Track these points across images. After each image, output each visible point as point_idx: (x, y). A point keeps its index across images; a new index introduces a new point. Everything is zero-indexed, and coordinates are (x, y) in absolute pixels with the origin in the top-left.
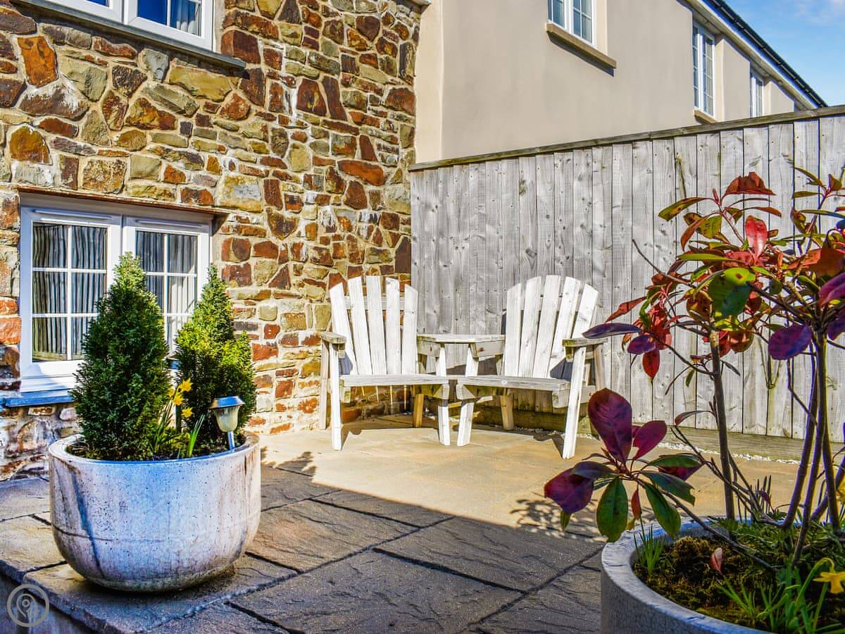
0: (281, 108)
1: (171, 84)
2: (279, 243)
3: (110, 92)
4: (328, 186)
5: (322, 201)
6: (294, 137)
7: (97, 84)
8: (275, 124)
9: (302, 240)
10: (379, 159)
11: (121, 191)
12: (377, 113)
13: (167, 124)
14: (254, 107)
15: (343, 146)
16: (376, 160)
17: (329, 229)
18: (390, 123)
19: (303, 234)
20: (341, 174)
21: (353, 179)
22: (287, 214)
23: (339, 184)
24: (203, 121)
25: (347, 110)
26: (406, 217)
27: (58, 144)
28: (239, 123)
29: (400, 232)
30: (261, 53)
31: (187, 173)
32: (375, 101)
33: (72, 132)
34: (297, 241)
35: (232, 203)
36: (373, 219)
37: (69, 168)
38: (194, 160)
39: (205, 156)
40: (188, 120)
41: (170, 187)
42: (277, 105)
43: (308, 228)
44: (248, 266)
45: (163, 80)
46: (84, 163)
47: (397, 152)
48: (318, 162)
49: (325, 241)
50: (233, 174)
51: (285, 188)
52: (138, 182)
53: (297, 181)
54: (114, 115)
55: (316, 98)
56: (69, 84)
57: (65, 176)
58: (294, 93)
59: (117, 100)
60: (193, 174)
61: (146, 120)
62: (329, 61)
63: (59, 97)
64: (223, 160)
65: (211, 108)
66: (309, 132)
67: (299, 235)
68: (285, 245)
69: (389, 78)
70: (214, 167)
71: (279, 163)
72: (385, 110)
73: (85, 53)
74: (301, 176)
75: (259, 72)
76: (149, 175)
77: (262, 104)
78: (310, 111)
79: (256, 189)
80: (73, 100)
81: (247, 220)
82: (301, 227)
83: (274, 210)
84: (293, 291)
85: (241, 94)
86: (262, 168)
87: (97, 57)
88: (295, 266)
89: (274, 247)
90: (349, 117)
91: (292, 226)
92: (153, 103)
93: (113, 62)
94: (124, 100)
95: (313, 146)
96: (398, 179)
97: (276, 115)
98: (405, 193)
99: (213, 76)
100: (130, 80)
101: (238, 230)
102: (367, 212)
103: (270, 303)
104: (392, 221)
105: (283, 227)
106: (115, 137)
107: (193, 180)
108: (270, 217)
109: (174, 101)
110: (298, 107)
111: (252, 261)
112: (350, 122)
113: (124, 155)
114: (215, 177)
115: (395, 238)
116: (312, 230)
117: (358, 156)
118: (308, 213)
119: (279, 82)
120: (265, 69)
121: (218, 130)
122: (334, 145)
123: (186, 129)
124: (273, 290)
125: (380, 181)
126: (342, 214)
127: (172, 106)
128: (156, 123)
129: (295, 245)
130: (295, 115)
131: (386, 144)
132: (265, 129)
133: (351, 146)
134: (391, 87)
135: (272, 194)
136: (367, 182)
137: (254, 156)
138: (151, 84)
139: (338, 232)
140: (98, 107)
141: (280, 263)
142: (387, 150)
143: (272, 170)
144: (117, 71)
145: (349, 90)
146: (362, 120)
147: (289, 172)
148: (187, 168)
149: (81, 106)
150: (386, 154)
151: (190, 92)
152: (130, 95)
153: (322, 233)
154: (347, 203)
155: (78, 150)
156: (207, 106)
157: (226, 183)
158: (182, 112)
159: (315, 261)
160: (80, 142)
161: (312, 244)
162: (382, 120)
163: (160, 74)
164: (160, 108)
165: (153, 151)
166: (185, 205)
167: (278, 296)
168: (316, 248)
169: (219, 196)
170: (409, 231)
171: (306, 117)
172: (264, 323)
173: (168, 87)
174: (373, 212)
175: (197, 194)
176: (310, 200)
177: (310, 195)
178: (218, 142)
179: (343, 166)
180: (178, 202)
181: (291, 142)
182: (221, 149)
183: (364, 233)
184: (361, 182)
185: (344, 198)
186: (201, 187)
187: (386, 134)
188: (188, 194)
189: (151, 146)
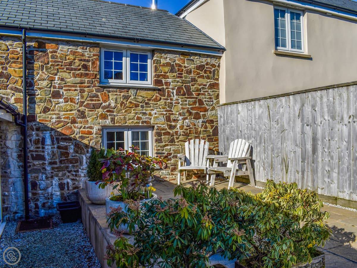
0: (171, 96)
1: (138, 96)
2: (171, 132)
3: (122, 101)
4: (187, 114)
5: (185, 119)
6: (175, 103)
7: (118, 100)
8: (169, 101)
9: (178, 130)
10: (205, 104)
11: (125, 124)
12: (204, 92)
13: (137, 106)
14: (162, 97)
15: (192, 103)
16: (204, 105)
17: (187, 126)
18: (209, 93)
19: (179, 128)
20: (191, 111)
21: (196, 111)
22: (173, 124)
23: (190, 114)
24: (146, 104)
25: (193, 93)
26: (216, 120)
27: (110, 115)
28: (158, 102)
29: (214, 124)
30: (164, 83)
31: (142, 117)
32: (203, 88)
33: (113, 112)
34: (177, 130)
35: (156, 123)
36: (203, 122)
37: (113, 120)
38: (144, 114)
39: (148, 112)
40: (143, 104)
41: (138, 121)
42: (169, 96)
43: (180, 127)
44: (161, 138)
45: (136, 96)
46: (116, 119)
47: (213, 101)
48: (183, 108)
49: (186, 130)
50: (155, 116)
51: (172, 117)
52: (129, 121)
53: (176, 115)
54: (123, 107)
55: (182, 91)
56: (112, 101)
57: (111, 122)
58: (175, 91)
59: (124, 103)
60: (144, 117)
61: (131, 106)
62: (186, 80)
63: (110, 104)
64: (153, 112)
65: (149, 100)
66: (180, 101)
67: (177, 129)
68: (173, 132)
69: (209, 80)
70: (150, 114)
71: (170, 111)
72: (207, 90)
73: (115, 93)
74: (178, 113)
75: (163, 88)
76: (132, 119)
77: (165, 96)
78: (180, 95)
79: (162, 119)
80: (113, 105)
81: (160, 127)
82: (178, 127)
83: (169, 123)
84: (176, 143)
85: (158, 95)
86: (165, 113)
87: (119, 94)
88: (176, 137)
89: (170, 133)
90: (194, 94)
91: (175, 127)
92: (133, 102)
93: (122, 94)
94: (125, 102)
95: (182, 104)
96: (213, 109)
97: (169, 98)
98: (216, 113)
99: (149, 92)
100: (127, 98)
101: (158, 129)
102: (201, 120)
103: (169, 147)
104: (212, 121)
105: (171, 127)
106: (123, 111)
107: (144, 118)
108: (168, 125)
109: (138, 100)
110: (176, 95)
111: (163, 137)
112: (195, 96)
113: (126, 115)
114: (150, 117)
115: (212, 127)
116: (182, 127)
117: (197, 105)
118: (180, 123)
119: (170, 90)
120: (165, 87)
121: (152, 105)
122: (189, 103)
123: (142, 107)
124: (169, 144)
125: (206, 110)
126: (192, 122)
127: (138, 102)
128: (134, 106)
129: (176, 132)
130: (175, 97)
131: (208, 100)
132: (165, 103)
133: (195, 103)
134: (209, 83)
135: (168, 119)
136: (201, 112)
137: (162, 110)
138: (132, 97)
139: (191, 127)
140: (119, 105)
141: (171, 137)
142: (208, 101)
143: (168, 113)
144: (123, 96)
145: (194, 87)
146: (199, 94)
147: (173, 112)
148: (142, 115)
149: (115, 106)
150: (207, 103)
151: (143, 97)
152: (127, 101)
153: (185, 127)
154: (193, 118)
155: (114, 115)
156: (148, 100)
157: (154, 118)
158: (141, 102)
159: (183, 135)
160: (115, 114)
161: (182, 131)
162: (206, 93)
163: (135, 94)
164: (135, 103)
166: (142, 125)
167: (171, 145)
168: (183, 132)
169: (152, 122)
170: (218, 124)
171: (179, 97)
172: (167, 152)
173: (137, 97)
174: (203, 120)
175: (145, 122)
176: (180, 119)
177: (180, 118)
178: (151, 108)
179: (192, 109)
180: (140, 124)
181: (174, 104)
182: (152, 110)
183: (200, 126)
184: (199, 112)
185: (192, 117)
186: (147, 120)
187: (208, 97)
188: (143, 122)
189: (133, 112)
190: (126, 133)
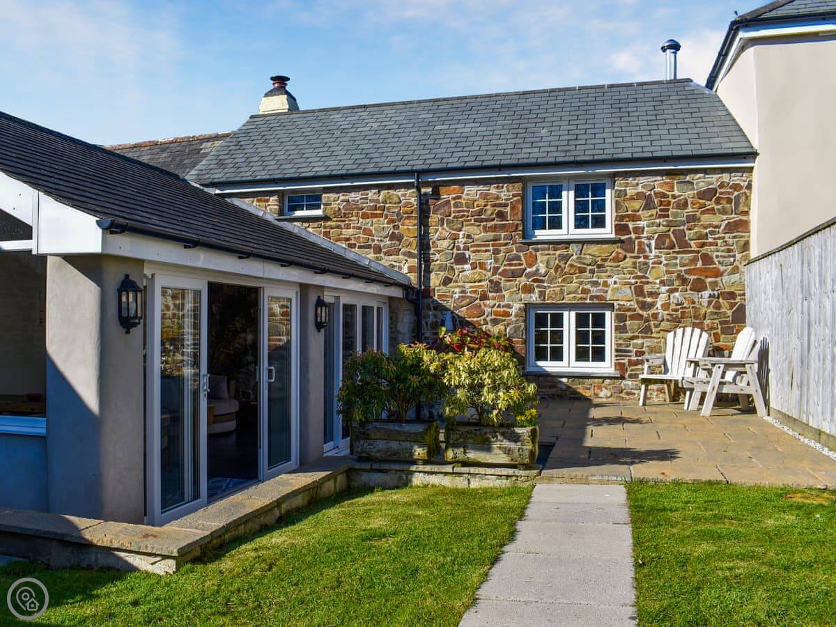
0: (645, 251)
1: (584, 254)
2: (645, 314)
3: (557, 264)
4: (677, 283)
5: (671, 291)
6: (653, 263)
7: (552, 262)
8: (642, 260)
9: (659, 311)
10: (717, 263)
11: (563, 300)
12: (715, 239)
13: (582, 271)
14: (628, 255)
15: (687, 261)
16: (715, 264)
17: (677, 305)
18: (726, 242)
19: (660, 308)
20: (687, 276)
21: (696, 277)
22: (649, 300)
23: (684, 281)
24: (599, 266)
25: (692, 243)
26: (742, 292)
27: (538, 286)
28: (620, 263)
29: (737, 301)
30: (631, 229)
31: (592, 289)
32: (712, 233)
33: (543, 281)
34: (656, 312)
35: (615, 298)
36: (710, 296)
37: (542, 294)
38: (595, 284)
39: (601, 281)
40: (593, 267)
41: (584, 296)
42: (642, 250)
43: (662, 305)
44: (625, 325)
45: (580, 254)
46: (547, 292)
47: (734, 256)
48: (667, 272)
49: (676, 310)
50: (615, 286)
51: (647, 288)
52: (569, 296)
53: (655, 283)
54: (558, 273)
55: (667, 241)
56: (541, 265)
57: (540, 297)
58: (653, 242)
59: (560, 266)
60: (595, 289)
61: (572, 271)
62: (676, 221)
63: (538, 270)
64: (610, 281)
65: (605, 260)
66: (663, 259)
67: (657, 308)
68: (648, 314)
69: (725, 217)
70: (605, 284)
71: (644, 277)
72: (723, 235)
73: (546, 252)
74: (658, 281)
75: (630, 238)
76: (574, 293)
77: (633, 252)
78: (663, 249)
79: (628, 292)
80: (542, 270)
81: (624, 305)
82: (659, 305)
83: (641, 299)
84: (654, 335)
85: (620, 251)
86: (633, 281)
87: (552, 252)
88: (654, 324)
89: (642, 316)
90: (693, 245)
91: (652, 305)
92: (575, 264)
93: (558, 253)
94: (563, 266)
95: (666, 265)
96: (735, 270)
97: (641, 255)
98: (740, 279)
99: (604, 246)
100: (566, 258)
101: (619, 309)
102: (706, 294)
103: (640, 341)
104: (732, 295)
105: (644, 306)
106: (560, 280)
107: (594, 291)
108: (638, 302)
109: (585, 261)
110: (655, 248)
111: (628, 323)
112: (694, 248)
113: (564, 286)
114: (606, 289)
115: (732, 306)
116: (666, 306)
117: (700, 264)
118: (662, 298)
119: (643, 240)
120: (633, 236)
121: (609, 268)
122: (680, 262)
123: (592, 272)
124: (640, 335)
125: (718, 274)
126: (687, 296)
127: (584, 264)
128: (577, 271)
129: (654, 314)
130: (653, 253)
131: (723, 254)
132: (635, 263)
133: (695, 260)
134: (726, 222)
135: (639, 291)
136: (706, 277)
137: (628, 276)
138: (575, 257)
139: (685, 305)
140: (552, 271)
141: (645, 323)
142: (724, 257)
143: (639, 281)
144: (560, 255)
145: (692, 231)
146: (703, 245)
147: (650, 280)
148: (592, 286)
149: (545, 272)
150: (721, 259)
151: (593, 256)
152: (566, 263)
153: (673, 306)
154: (690, 290)
155: (545, 287)
156: (602, 259)
157: (612, 290)
158: (590, 265)
159: (668, 320)
160: (546, 285)
161: (666, 312)
162: (719, 242)
163: (579, 252)
164: (579, 266)
165: (576, 283)
166: (591, 302)
167: (643, 338)
168: (668, 314)
169: (608, 297)
170: (745, 299)
171: (660, 252)
172: (635, 350)
173: (582, 256)
174: (712, 293)
175: (597, 297)
176: (663, 291)
177: (664, 289)
178: (608, 274)
179: (687, 272)
180: (588, 301)
181: (651, 266)
182: (609, 276)
183: (706, 304)
184: (703, 278)
185: (688, 288)
186: (598, 294)
187: (723, 248)
188: (592, 298)
189: (575, 281)
190: (566, 314)
